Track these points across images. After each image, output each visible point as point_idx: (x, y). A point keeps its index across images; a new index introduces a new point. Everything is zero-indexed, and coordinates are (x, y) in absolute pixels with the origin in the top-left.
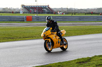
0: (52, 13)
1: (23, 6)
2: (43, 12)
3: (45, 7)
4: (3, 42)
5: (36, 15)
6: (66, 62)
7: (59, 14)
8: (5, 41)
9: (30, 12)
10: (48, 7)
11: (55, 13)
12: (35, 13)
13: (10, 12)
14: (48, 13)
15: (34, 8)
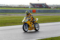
0: (48, 8)
1: (30, 4)
2: (42, 7)
3: (44, 4)
4: (19, 25)
5: (38, 9)
6: (56, 37)
7: (52, 9)
8: (20, 25)
9: (35, 7)
10: (46, 4)
11: (49, 8)
12: (37, 8)
13: (23, 7)
14: (45, 8)
15: (37, 5)
